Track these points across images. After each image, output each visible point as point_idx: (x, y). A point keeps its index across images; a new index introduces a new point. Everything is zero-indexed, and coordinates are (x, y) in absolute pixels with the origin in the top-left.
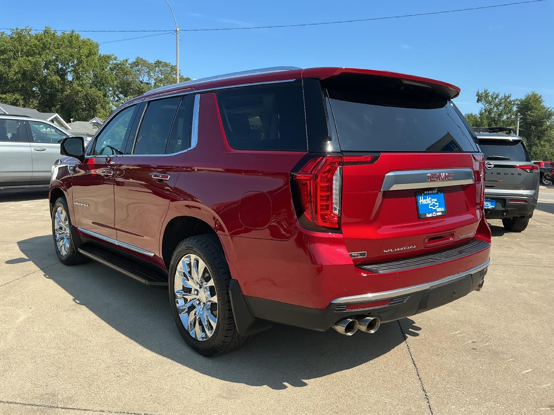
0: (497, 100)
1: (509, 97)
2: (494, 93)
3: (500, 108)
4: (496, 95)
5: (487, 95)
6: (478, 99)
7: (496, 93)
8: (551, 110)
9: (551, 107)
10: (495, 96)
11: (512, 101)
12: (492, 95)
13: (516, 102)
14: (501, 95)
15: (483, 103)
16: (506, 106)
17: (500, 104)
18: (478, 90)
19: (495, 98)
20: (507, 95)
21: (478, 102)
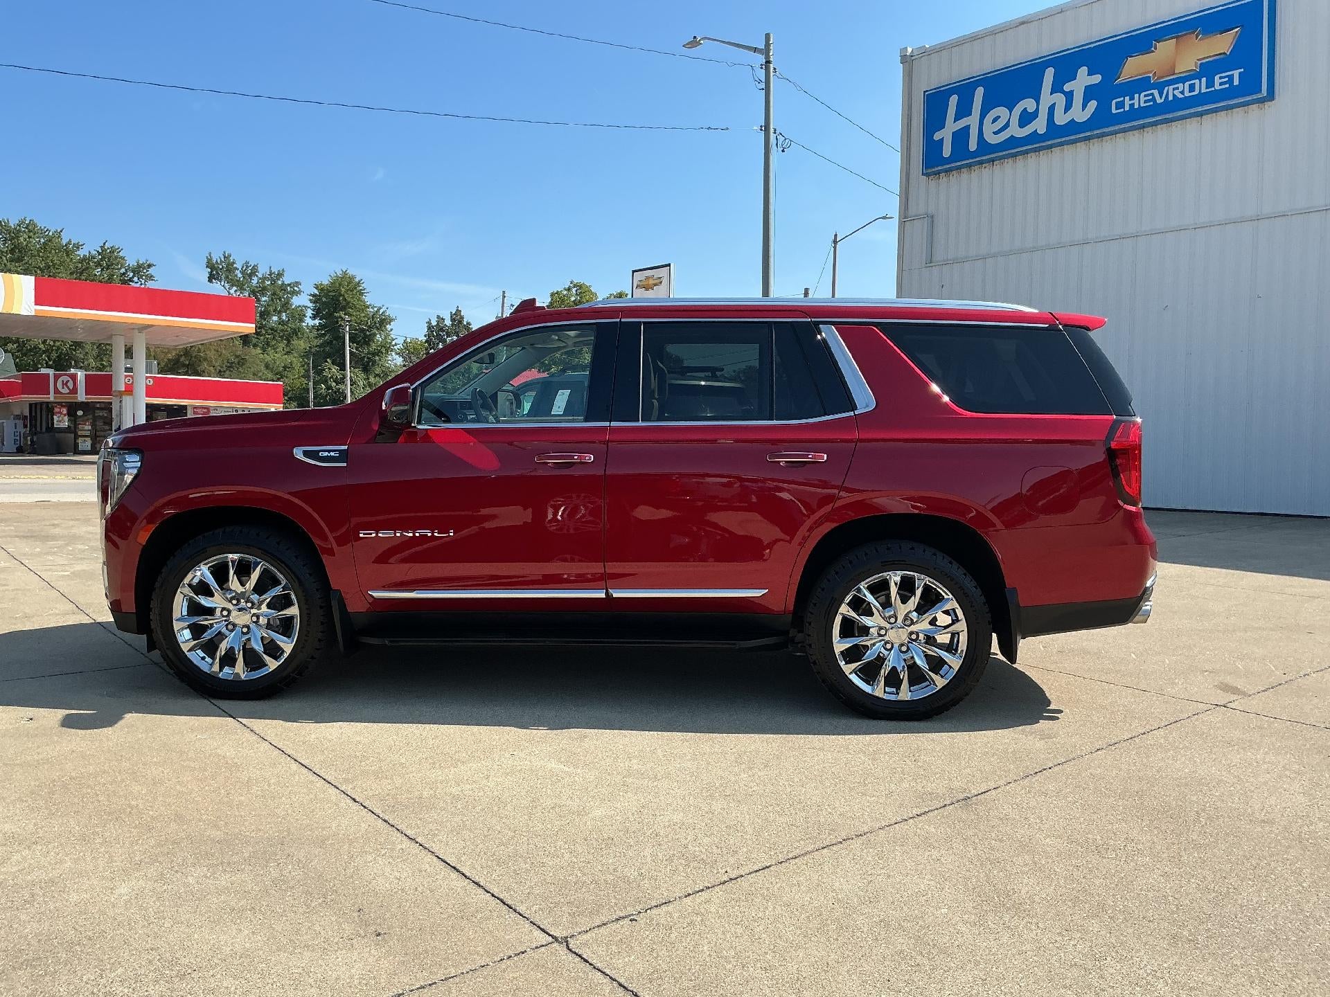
0: (255, 281)
1: (280, 275)
2: (247, 263)
3: (264, 299)
4: (250, 268)
5: (230, 268)
6: (211, 274)
7: (252, 263)
8: (384, 312)
9: (383, 306)
10: (250, 271)
11: (289, 285)
12: (243, 267)
13: (296, 288)
14: (263, 271)
15: (223, 283)
16: (274, 294)
17: (263, 290)
18: (210, 254)
19: (250, 275)
20: (275, 270)
21: (210, 280)
